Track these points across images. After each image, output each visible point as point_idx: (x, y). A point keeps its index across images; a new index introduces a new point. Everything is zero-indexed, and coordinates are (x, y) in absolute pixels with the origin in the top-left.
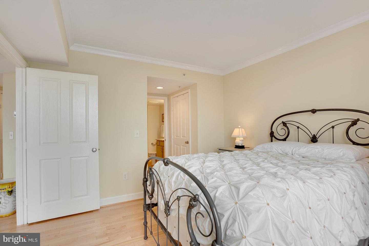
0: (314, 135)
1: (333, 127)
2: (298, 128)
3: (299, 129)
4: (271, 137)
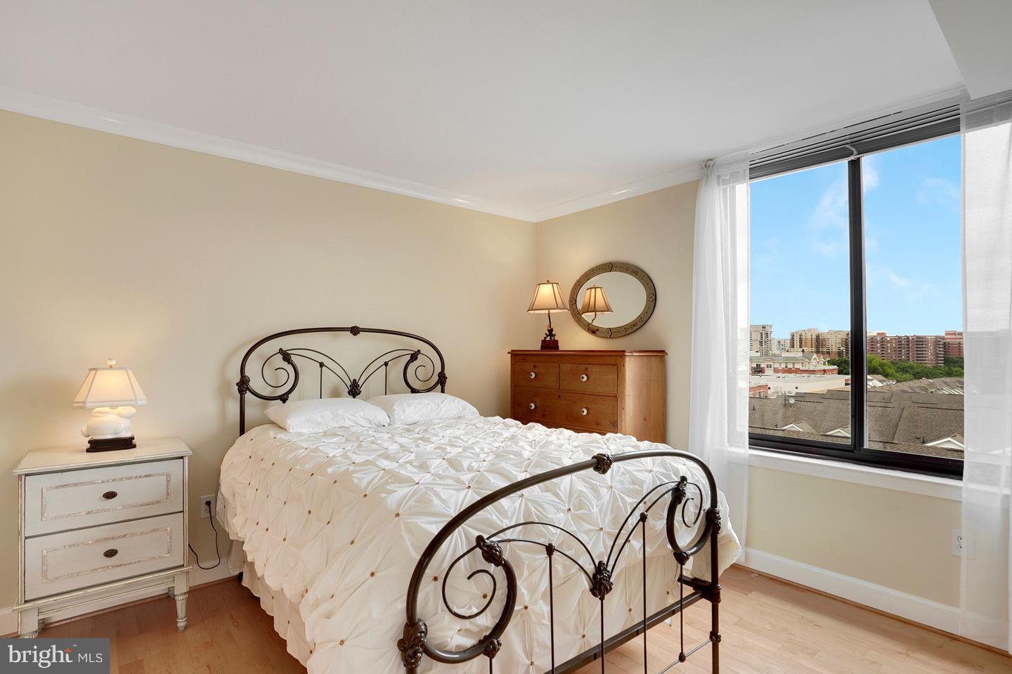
0: (355, 380)
1: (386, 364)
2: (322, 365)
3: (324, 368)
4: (242, 392)
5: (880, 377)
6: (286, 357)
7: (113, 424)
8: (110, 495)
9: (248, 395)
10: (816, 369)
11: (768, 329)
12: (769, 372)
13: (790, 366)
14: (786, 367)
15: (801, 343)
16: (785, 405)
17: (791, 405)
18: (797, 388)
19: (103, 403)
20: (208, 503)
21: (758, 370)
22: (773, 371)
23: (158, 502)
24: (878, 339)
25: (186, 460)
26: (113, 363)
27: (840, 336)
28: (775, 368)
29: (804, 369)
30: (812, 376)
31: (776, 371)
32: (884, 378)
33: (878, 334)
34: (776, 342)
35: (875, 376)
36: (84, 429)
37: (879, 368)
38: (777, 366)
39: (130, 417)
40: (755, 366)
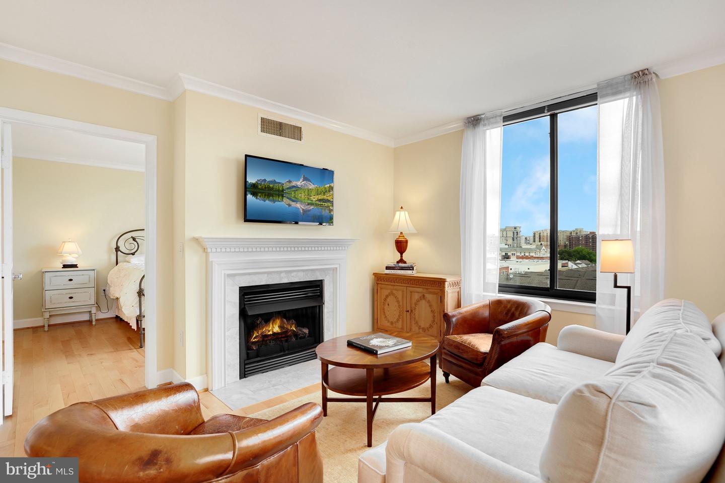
4: (117, 251)
5: (587, 262)
6: (134, 239)
7: (70, 260)
8: (71, 280)
9: (119, 252)
10: (544, 256)
11: (518, 229)
12: (513, 258)
13: (527, 254)
14: (525, 255)
15: (540, 239)
16: (507, 279)
17: (511, 279)
18: (529, 269)
19: (67, 253)
20: (104, 290)
21: (506, 257)
22: (516, 258)
23: (86, 284)
24: (590, 236)
25: (95, 271)
26: (70, 240)
27: (565, 235)
28: (517, 256)
29: (536, 256)
30: (540, 261)
31: (518, 257)
32: (589, 263)
33: (591, 233)
34: (524, 238)
35: (584, 261)
36: (61, 261)
37: (587, 255)
38: (518, 254)
39: (76, 258)
40: (504, 254)
